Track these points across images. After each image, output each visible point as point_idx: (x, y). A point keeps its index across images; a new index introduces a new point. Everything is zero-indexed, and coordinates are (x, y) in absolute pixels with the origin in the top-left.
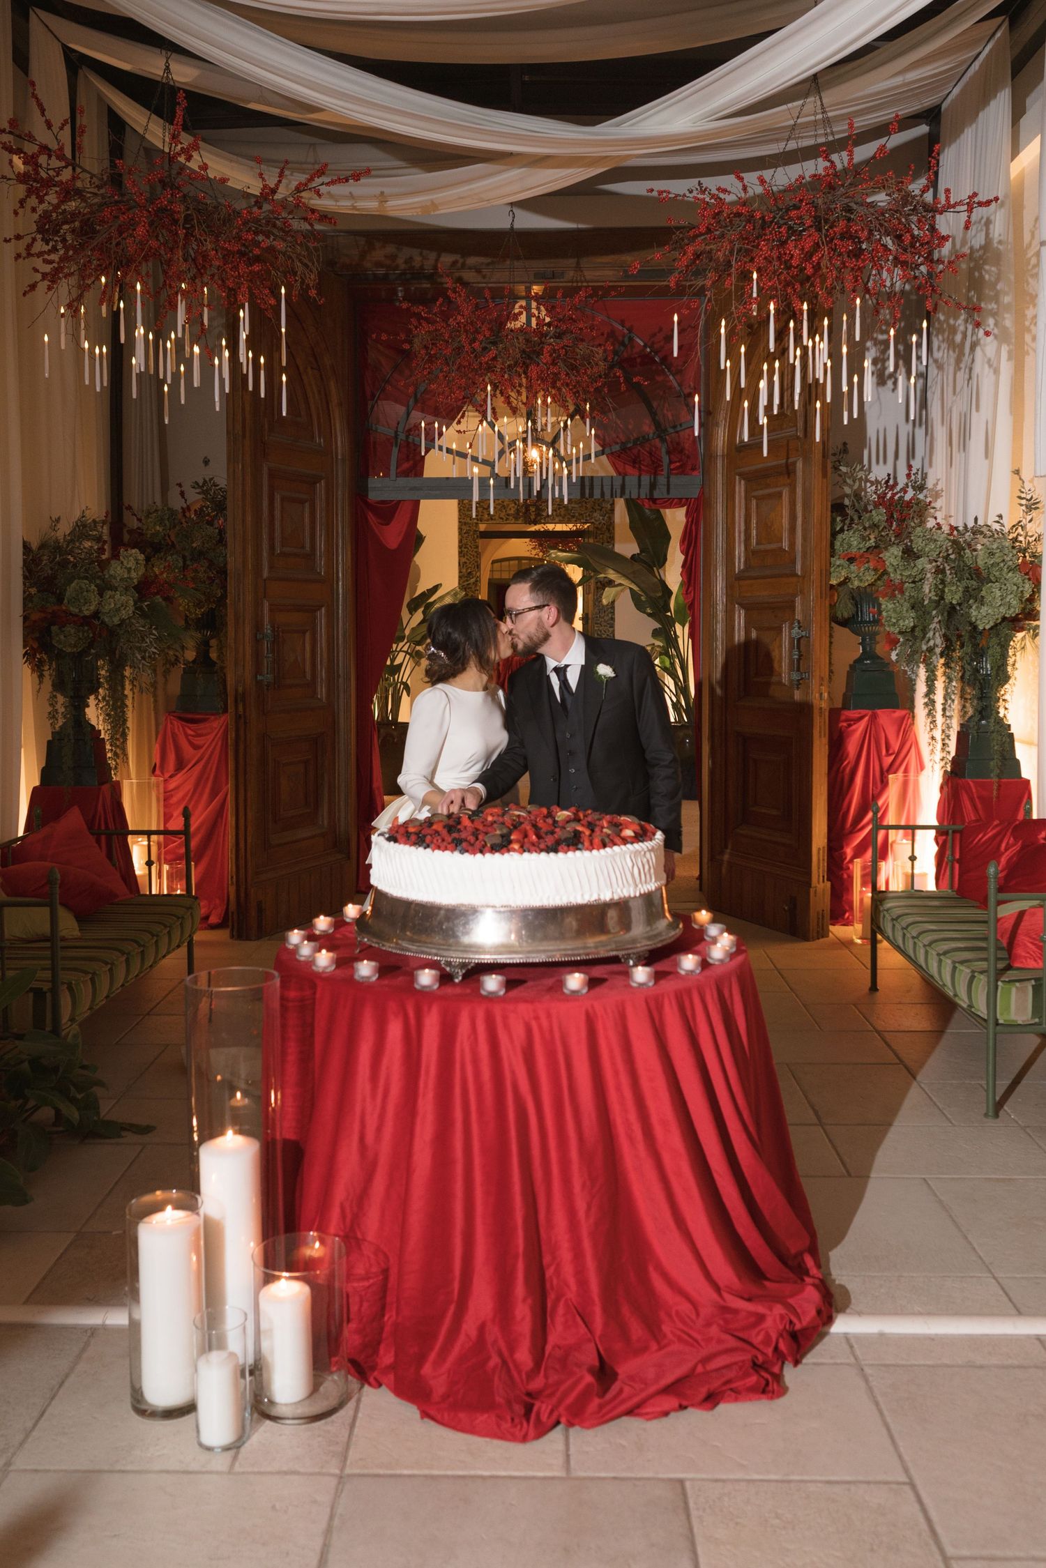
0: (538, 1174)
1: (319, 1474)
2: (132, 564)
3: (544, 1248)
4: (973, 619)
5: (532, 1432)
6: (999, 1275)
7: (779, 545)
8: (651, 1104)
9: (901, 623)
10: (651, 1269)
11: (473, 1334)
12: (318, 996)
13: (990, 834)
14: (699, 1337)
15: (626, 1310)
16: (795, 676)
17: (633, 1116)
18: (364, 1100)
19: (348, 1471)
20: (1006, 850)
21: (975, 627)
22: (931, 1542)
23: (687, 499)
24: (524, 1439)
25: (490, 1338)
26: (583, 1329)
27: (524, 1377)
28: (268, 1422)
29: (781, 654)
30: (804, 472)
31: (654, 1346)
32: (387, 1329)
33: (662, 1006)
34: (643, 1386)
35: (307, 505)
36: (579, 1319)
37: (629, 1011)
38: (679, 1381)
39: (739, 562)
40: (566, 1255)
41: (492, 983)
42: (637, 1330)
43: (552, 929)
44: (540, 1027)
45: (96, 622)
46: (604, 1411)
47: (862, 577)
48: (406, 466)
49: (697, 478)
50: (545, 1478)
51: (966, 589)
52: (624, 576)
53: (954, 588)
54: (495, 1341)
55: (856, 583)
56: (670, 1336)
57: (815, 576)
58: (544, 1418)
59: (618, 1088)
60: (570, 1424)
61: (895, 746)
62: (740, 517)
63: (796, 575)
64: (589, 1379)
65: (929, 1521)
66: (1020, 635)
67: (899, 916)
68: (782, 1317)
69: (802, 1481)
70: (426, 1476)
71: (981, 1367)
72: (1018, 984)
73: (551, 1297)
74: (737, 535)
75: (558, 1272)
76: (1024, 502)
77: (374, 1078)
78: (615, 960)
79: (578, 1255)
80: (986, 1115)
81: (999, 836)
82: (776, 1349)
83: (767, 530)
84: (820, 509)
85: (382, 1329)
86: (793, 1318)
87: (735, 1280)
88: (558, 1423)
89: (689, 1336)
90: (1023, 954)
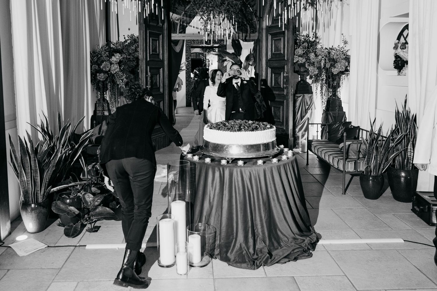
0: (253, 208)
1: (208, 278)
2: (118, 57)
3: (254, 225)
4: (333, 72)
5: (256, 268)
6: (355, 230)
7: (280, 52)
8: (278, 190)
9: (315, 73)
10: (277, 230)
11: (239, 246)
12: (196, 167)
13: (337, 125)
14: (289, 246)
15: (273, 240)
16: (285, 86)
17: (274, 194)
18: (210, 191)
19: (215, 277)
20: (341, 129)
21: (333, 73)
22: (353, 287)
23: (254, 40)
24: (254, 269)
25: (243, 247)
26: (264, 244)
27: (252, 255)
28: (193, 268)
29: (281, 80)
30: (287, 33)
31: (280, 248)
32: (216, 246)
33: (280, 168)
34: (279, 256)
35: (158, 41)
36: (263, 242)
37: (273, 169)
38: (288, 255)
39: (269, 56)
40: (259, 227)
41: (240, 163)
42: (276, 244)
43: (252, 150)
44: (253, 173)
45: (109, 73)
46: (272, 262)
47: (302, 60)
48: (181, 30)
49: (257, 34)
50: (261, 277)
51: (331, 64)
52: (230, 58)
53: (328, 64)
54: (244, 247)
55: (301, 62)
56: (283, 245)
57: (290, 60)
58: (258, 264)
59: (271, 187)
60: (264, 266)
61: (309, 103)
62: (270, 45)
63: (285, 60)
64: (268, 255)
65: (352, 283)
66: (344, 75)
67: (316, 146)
68: (309, 240)
69: (321, 276)
70: (234, 278)
71: (355, 250)
72: (350, 162)
73: (256, 237)
74: (269, 49)
75: (257, 231)
76: (344, 42)
77: (212, 186)
78: (267, 157)
79: (262, 226)
80: (342, 194)
81: (339, 126)
82: (308, 248)
83: (277, 49)
84: (291, 42)
85: (215, 246)
86: (312, 240)
87: (298, 232)
88: (261, 265)
89: (287, 245)
90: (351, 155)
